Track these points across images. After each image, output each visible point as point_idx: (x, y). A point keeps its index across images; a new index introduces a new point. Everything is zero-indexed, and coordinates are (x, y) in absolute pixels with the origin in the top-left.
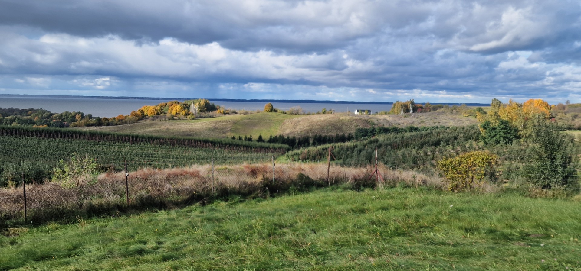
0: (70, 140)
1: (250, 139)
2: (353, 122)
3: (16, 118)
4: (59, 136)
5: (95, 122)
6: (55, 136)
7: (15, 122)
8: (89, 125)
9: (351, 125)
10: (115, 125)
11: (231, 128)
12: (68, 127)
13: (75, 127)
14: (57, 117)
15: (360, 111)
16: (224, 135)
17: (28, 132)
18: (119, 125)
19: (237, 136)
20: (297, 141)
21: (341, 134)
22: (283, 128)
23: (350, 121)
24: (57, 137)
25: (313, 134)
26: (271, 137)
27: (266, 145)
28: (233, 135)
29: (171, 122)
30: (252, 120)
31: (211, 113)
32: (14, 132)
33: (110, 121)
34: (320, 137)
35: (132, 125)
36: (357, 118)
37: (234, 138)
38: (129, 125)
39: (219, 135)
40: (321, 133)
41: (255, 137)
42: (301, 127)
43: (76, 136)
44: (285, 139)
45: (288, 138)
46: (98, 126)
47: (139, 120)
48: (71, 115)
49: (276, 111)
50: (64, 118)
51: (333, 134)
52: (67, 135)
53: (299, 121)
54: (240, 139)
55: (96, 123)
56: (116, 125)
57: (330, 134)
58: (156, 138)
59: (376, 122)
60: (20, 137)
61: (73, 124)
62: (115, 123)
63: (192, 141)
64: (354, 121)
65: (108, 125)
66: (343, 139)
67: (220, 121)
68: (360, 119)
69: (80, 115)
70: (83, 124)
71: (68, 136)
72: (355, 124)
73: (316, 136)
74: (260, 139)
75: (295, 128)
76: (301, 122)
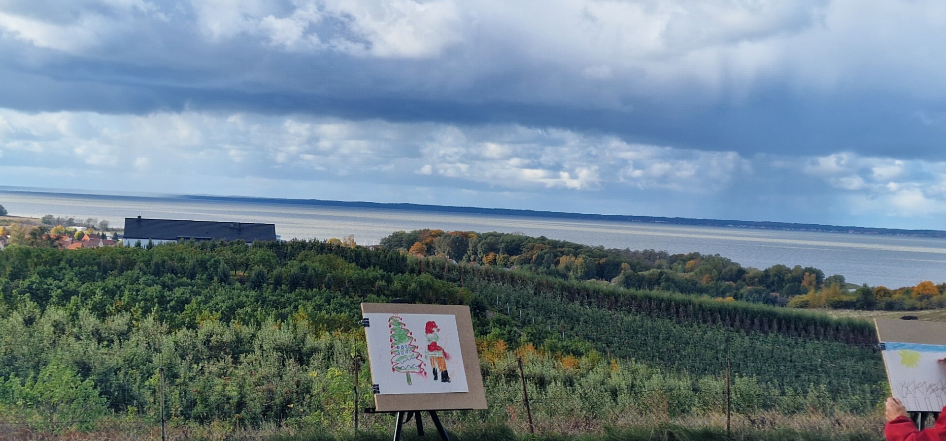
3: (661, 274)
5: (854, 299)
7: (659, 284)
8: (838, 305)
12: (783, 305)
13: (802, 307)
14: (755, 277)
18: (922, 309)
24: (770, 327)
32: (673, 311)
33: (896, 297)
43: (815, 329)
46: (863, 309)
48: (790, 275)
50: (773, 283)
52: (793, 326)
55: (858, 301)
60: (686, 323)
61: (798, 299)
62: (908, 302)
65: (889, 307)
70: (823, 300)
71: (796, 329)
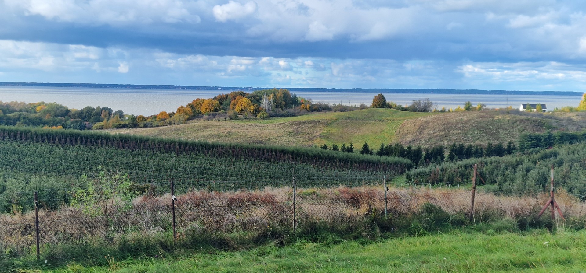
0: (93, 148)
1: (350, 150)
2: (515, 125)
3: (20, 115)
4: (79, 141)
5: (127, 123)
6: (74, 142)
7: (20, 121)
8: (119, 127)
9: (513, 128)
10: (155, 127)
11: (321, 132)
12: (89, 129)
13: (100, 129)
14: (75, 114)
15: (527, 107)
16: (310, 143)
17: (37, 135)
18: (161, 126)
19: (330, 145)
20: (424, 153)
21: (496, 142)
22: (401, 133)
23: (510, 122)
24: (76, 142)
25: (449, 143)
26: (382, 146)
27: (376, 158)
28: (324, 142)
29: (234, 123)
30: (353, 119)
31: (292, 110)
32: (18, 136)
33: (148, 121)
34: (461, 147)
35: (179, 126)
36: (523, 117)
37: (325, 147)
38: (175, 127)
39: (304, 143)
40: (463, 141)
41: (358, 146)
42: (431, 132)
43: (101, 141)
44: (405, 150)
45: (410, 148)
46: (132, 128)
47: (189, 119)
48: (94, 112)
49: (389, 106)
50: (85, 116)
51: (483, 142)
52: (89, 141)
53: (427, 123)
54: (335, 148)
55: (129, 124)
56: (157, 126)
57: (477, 142)
58: (214, 146)
59: (555, 125)
60: (26, 143)
61: (98, 124)
63: (264, 150)
64: (518, 123)
65: (146, 126)
66: (499, 151)
67: (305, 122)
68: (528, 120)
69: (107, 111)
70: (111, 125)
71: (91, 142)
72: (519, 127)
73: (454, 145)
74: (366, 150)
75: (420, 133)
76: (431, 123)
